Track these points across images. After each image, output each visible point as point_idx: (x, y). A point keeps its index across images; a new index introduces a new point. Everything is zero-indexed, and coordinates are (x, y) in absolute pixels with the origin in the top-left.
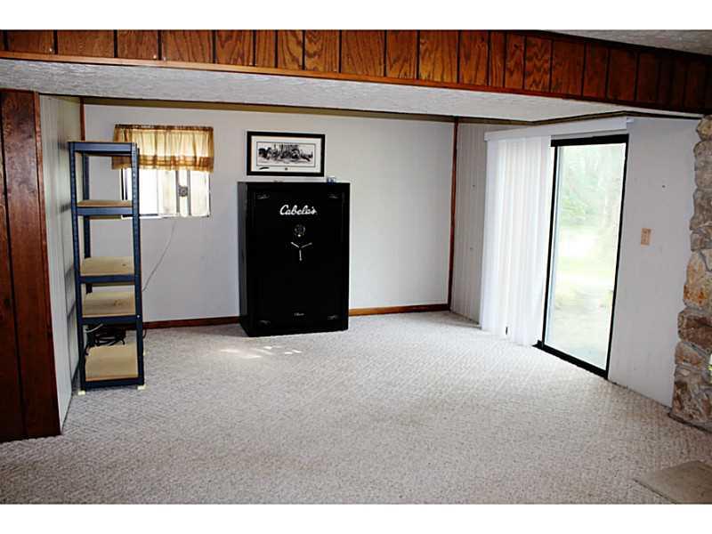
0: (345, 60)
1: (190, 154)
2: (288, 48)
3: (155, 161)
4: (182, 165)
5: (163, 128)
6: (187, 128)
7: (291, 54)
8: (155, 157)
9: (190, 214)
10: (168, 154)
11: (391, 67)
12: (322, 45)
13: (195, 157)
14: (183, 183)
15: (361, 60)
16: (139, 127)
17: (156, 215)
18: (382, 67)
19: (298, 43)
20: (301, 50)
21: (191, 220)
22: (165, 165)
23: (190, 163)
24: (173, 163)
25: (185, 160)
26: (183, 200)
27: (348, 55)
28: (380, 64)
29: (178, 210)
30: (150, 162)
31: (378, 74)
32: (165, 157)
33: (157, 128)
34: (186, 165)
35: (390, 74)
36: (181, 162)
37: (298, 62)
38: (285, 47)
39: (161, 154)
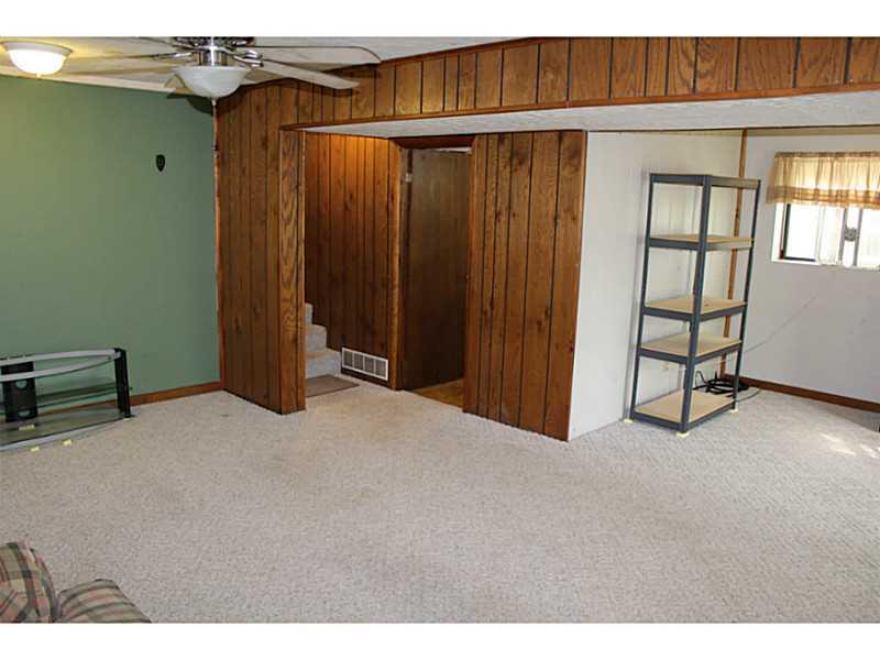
0: (743, 74)
1: (862, 188)
2: (680, 73)
3: (816, 196)
4: (853, 201)
5: (831, 154)
6: (862, 154)
7: (682, 78)
8: (817, 190)
9: (855, 263)
10: (835, 187)
11: (805, 72)
12: (716, 62)
13: (867, 192)
14: (852, 224)
15: (764, 71)
16: (802, 155)
17: (812, 260)
18: (792, 76)
19: (690, 64)
20: (692, 72)
21: (857, 273)
22: (829, 201)
23: (861, 199)
24: (839, 198)
25: (856, 196)
26: (849, 246)
27: (746, 69)
28: (789, 72)
29: (841, 258)
30: (810, 197)
31: (785, 85)
32: (830, 191)
33: (823, 155)
34: (857, 201)
35: (800, 83)
36: (851, 197)
37: (688, 85)
38: (676, 73)
39: (824, 186)
